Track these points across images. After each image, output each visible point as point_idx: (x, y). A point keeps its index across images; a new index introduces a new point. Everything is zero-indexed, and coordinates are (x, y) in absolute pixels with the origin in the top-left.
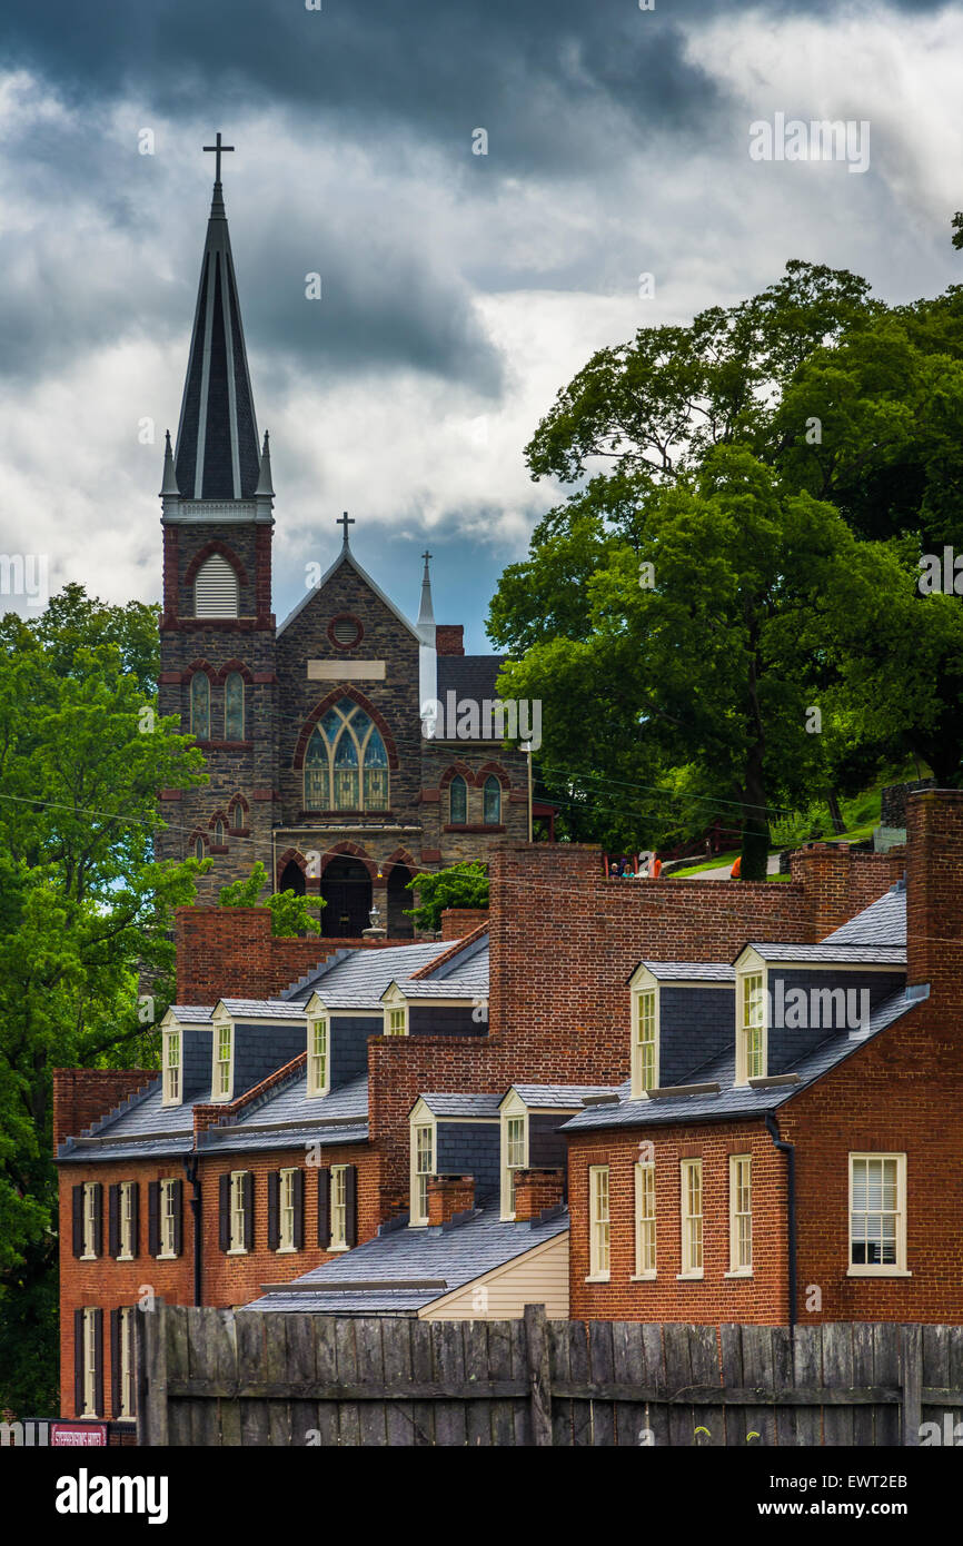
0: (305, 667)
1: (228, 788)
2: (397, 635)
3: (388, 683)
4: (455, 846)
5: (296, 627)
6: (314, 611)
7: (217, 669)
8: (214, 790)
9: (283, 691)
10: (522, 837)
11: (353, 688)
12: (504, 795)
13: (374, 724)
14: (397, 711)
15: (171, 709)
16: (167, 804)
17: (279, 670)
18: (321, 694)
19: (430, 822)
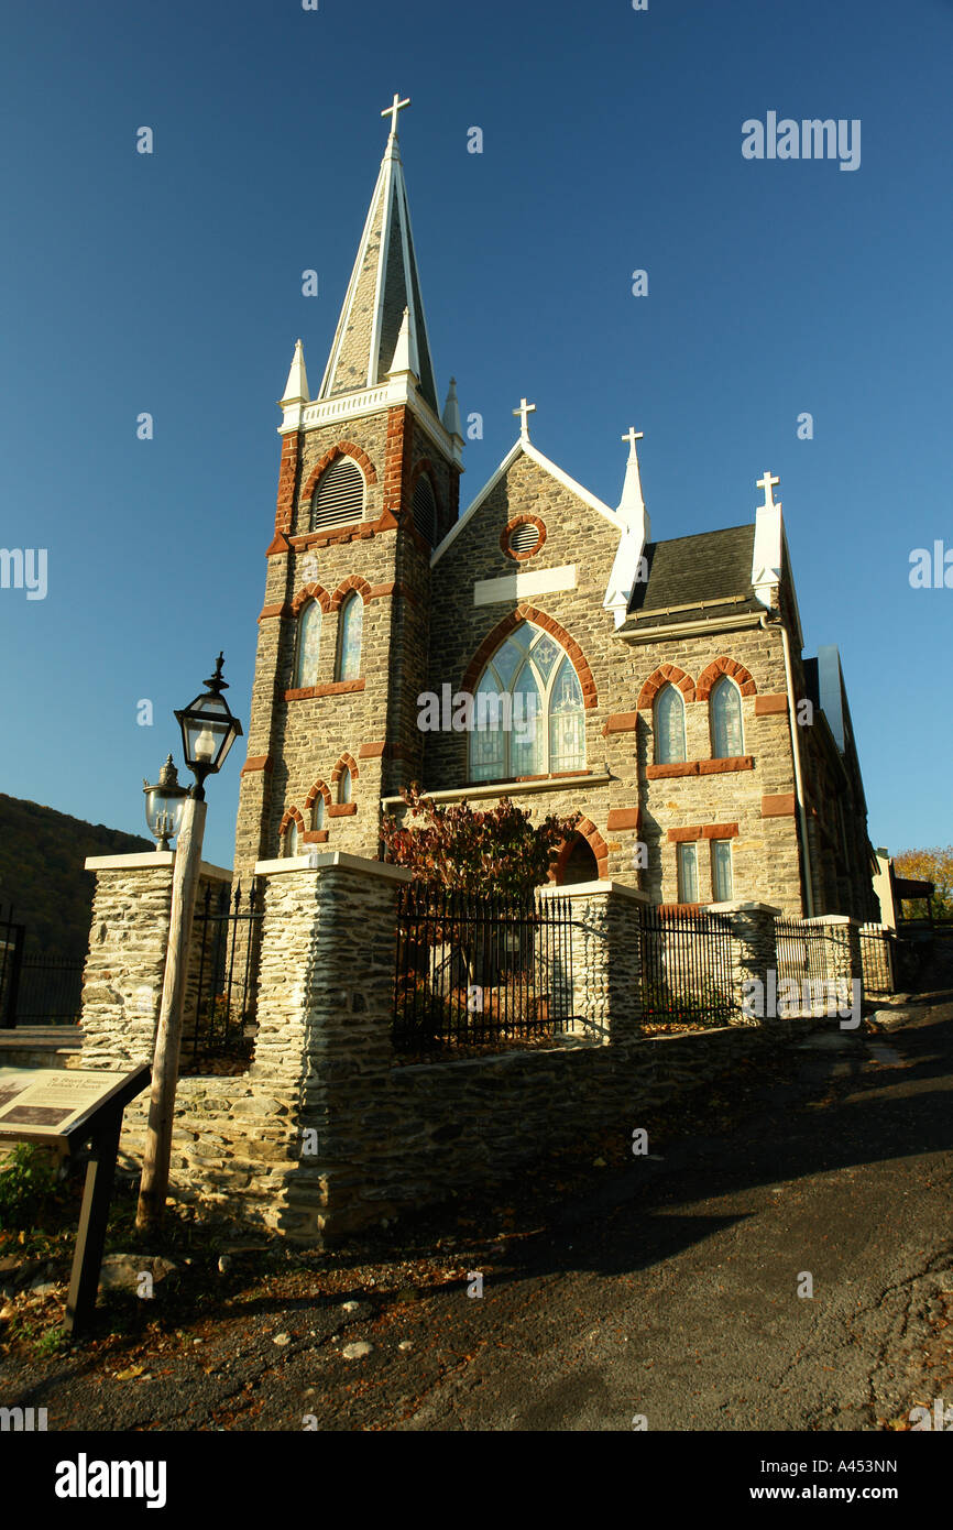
0: (471, 591)
1: (333, 747)
2: (590, 528)
3: (579, 593)
4: (666, 801)
5: (460, 543)
6: (482, 520)
7: (331, 591)
8: (314, 752)
9: (443, 626)
10: (782, 772)
11: (533, 606)
12: (747, 707)
13: (563, 652)
14: (595, 627)
15: (267, 649)
16: (249, 775)
17: (439, 601)
18: (491, 622)
19: (622, 763)
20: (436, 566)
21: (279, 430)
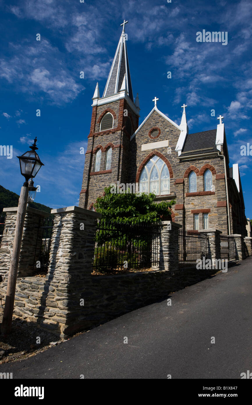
0: (141, 147)
1: (103, 187)
2: (172, 131)
3: (169, 148)
4: (191, 203)
6: (144, 129)
7: (104, 147)
8: (98, 189)
9: (133, 156)
10: (223, 195)
11: (157, 151)
12: (214, 177)
13: (164, 163)
14: (173, 156)
15: (87, 162)
16: (82, 194)
17: (132, 150)
18: (146, 155)
19: (179, 192)
20: (132, 141)
21: (92, 105)
